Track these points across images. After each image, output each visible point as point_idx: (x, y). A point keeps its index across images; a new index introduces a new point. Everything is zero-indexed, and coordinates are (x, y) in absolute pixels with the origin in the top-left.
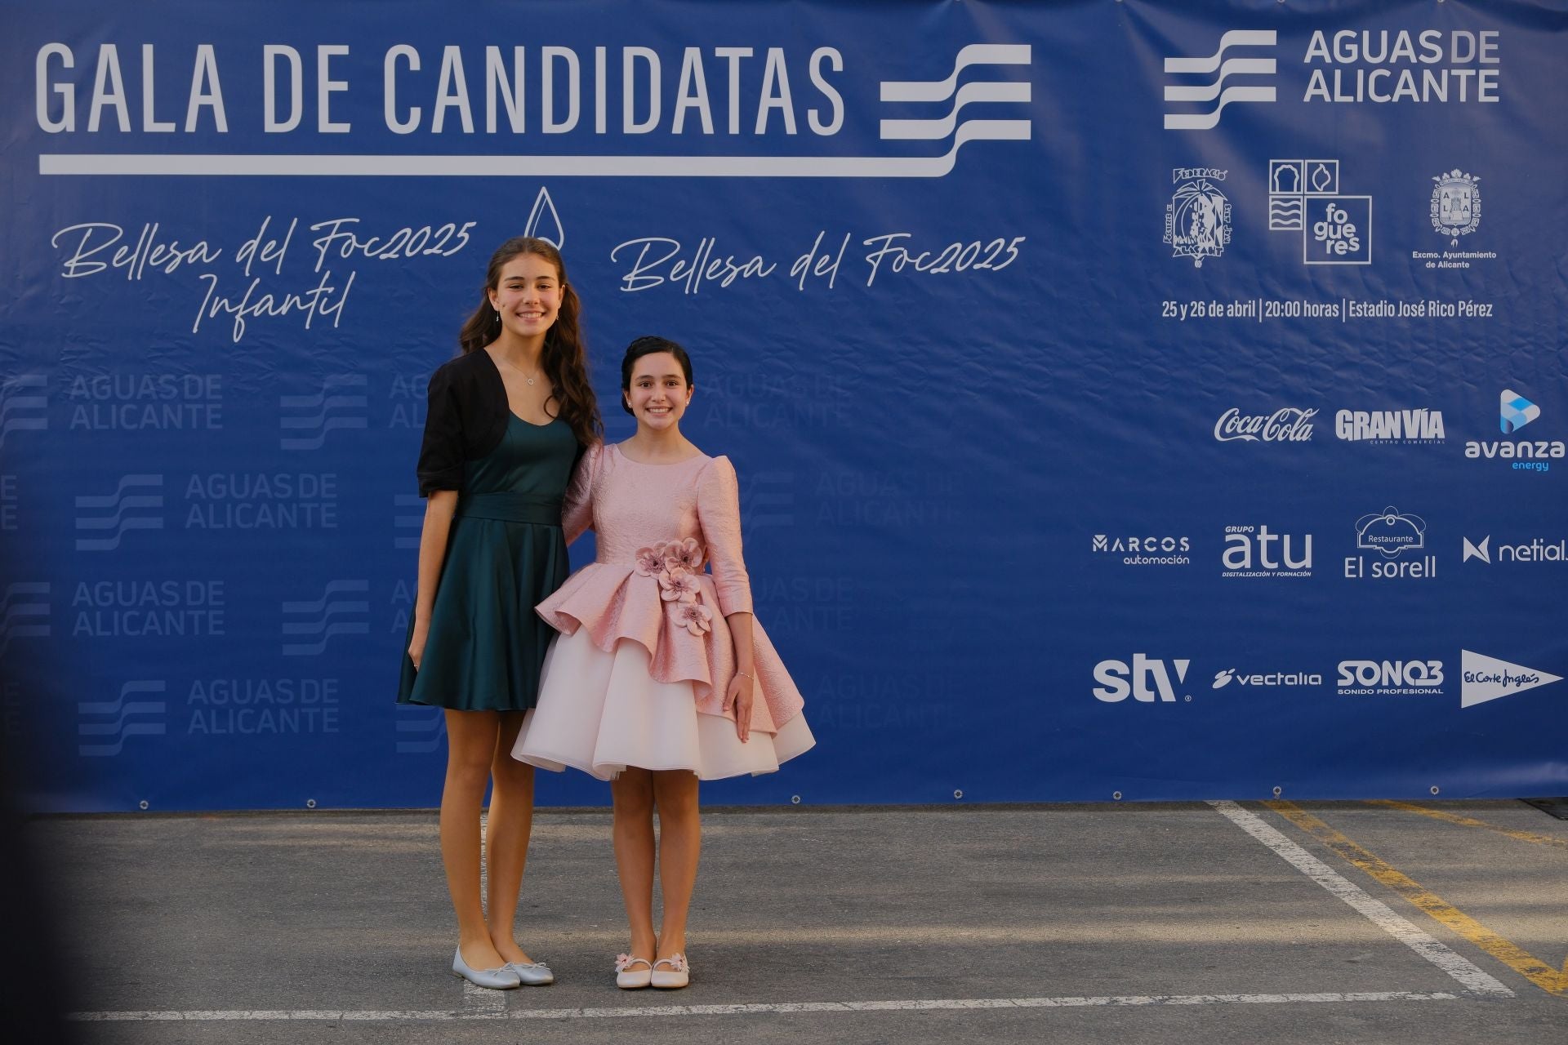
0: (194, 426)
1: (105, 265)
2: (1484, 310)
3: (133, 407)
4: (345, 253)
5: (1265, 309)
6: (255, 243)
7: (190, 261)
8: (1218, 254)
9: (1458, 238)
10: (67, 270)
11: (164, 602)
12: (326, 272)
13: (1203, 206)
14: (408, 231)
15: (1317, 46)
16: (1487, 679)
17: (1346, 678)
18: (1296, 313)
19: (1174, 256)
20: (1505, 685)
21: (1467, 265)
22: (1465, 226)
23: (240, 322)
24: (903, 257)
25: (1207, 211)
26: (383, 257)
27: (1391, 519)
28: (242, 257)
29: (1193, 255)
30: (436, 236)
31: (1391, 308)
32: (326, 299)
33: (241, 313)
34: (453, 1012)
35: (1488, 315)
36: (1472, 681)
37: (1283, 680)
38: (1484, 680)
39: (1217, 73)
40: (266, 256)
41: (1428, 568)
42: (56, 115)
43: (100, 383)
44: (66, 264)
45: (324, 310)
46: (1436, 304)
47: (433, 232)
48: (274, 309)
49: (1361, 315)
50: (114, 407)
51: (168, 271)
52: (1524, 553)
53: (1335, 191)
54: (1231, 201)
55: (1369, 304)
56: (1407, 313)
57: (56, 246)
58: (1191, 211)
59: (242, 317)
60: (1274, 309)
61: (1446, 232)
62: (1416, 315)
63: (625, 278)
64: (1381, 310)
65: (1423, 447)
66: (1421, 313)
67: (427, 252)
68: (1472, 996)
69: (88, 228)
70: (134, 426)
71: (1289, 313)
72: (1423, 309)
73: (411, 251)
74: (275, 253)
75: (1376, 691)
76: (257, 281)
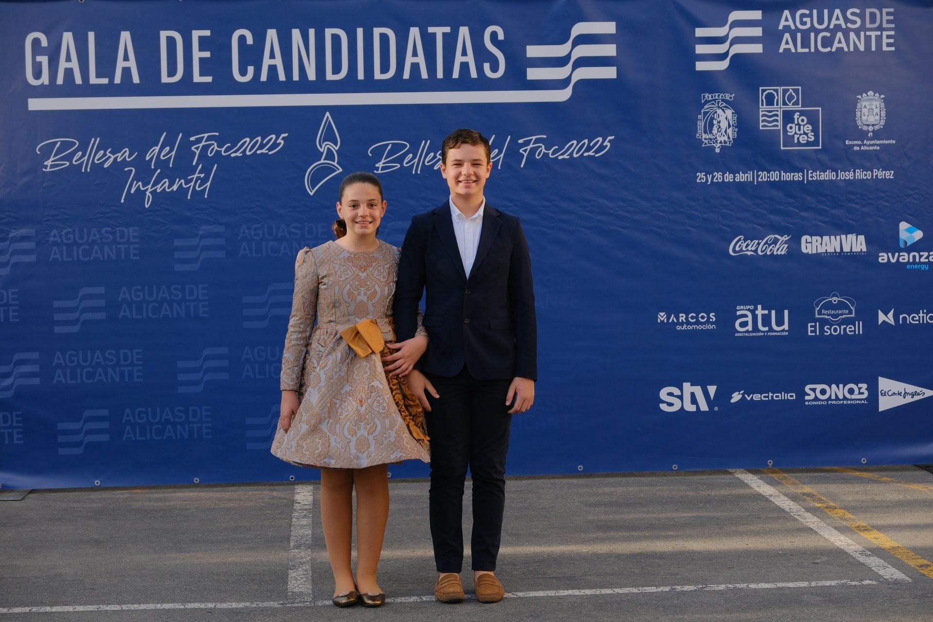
0: (123, 258)
1: (68, 164)
2: (889, 175)
3: (87, 247)
4: (211, 153)
5: (758, 176)
6: (157, 149)
7: (119, 160)
8: (730, 144)
9: (872, 132)
10: (46, 167)
11: (107, 362)
12: (200, 165)
13: (720, 116)
14: (248, 140)
15: (786, 19)
16: (894, 394)
17: (810, 395)
18: (777, 178)
19: (703, 146)
20: (904, 398)
21: (878, 148)
22: (876, 125)
23: (149, 196)
24: (541, 150)
25: (722, 119)
26: (233, 155)
27: (835, 300)
28: (149, 158)
29: (714, 145)
30: (264, 142)
31: (834, 175)
32: (199, 181)
33: (149, 190)
34: (281, 602)
35: (891, 177)
36: (885, 395)
37: (772, 397)
38: (892, 395)
39: (727, 36)
40: (164, 156)
41: (857, 328)
42: (37, 75)
43: (67, 233)
44: (45, 163)
45: (199, 187)
46: (860, 171)
47: (263, 140)
48: (169, 187)
49: (816, 179)
50: (75, 248)
51: (106, 166)
52: (915, 319)
53: (799, 105)
54: (737, 112)
55: (820, 172)
56: (843, 177)
57: (39, 153)
58: (713, 119)
59: (150, 192)
60: (763, 176)
61: (865, 128)
62: (848, 178)
63: (377, 165)
64: (828, 176)
65: (853, 257)
66: (851, 177)
67: (259, 152)
68: (887, 582)
69: (57, 142)
70: (87, 259)
71: (772, 178)
72: (853, 175)
73: (250, 151)
74: (169, 154)
75: (828, 403)
76: (159, 171)
